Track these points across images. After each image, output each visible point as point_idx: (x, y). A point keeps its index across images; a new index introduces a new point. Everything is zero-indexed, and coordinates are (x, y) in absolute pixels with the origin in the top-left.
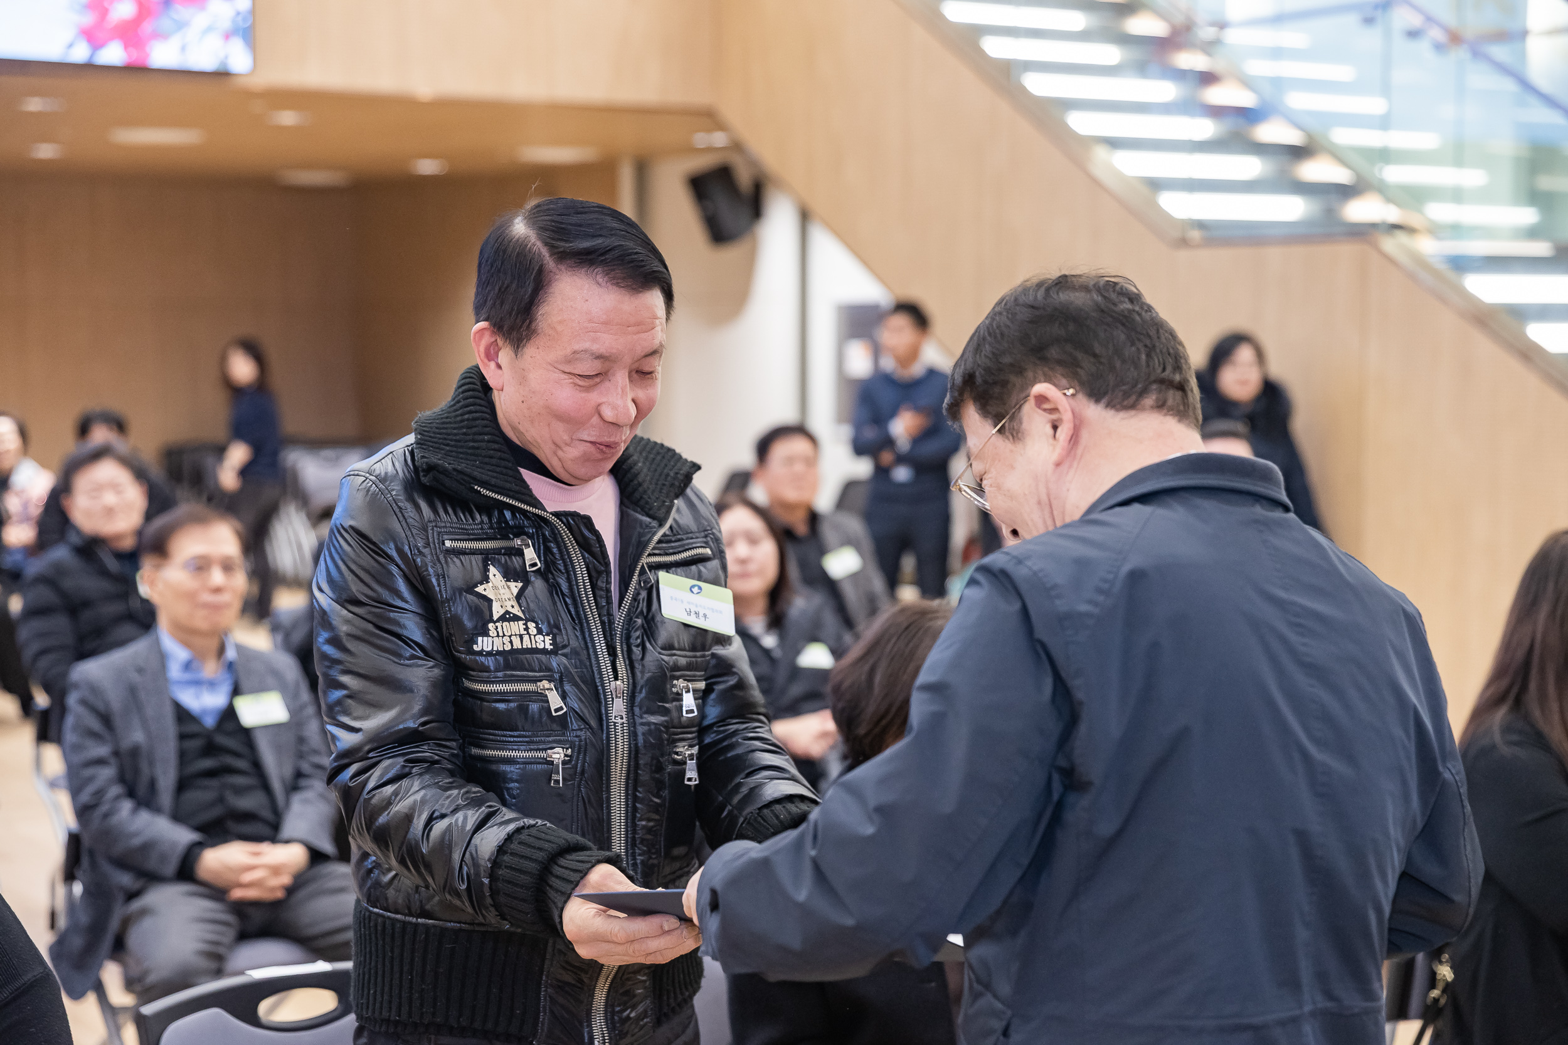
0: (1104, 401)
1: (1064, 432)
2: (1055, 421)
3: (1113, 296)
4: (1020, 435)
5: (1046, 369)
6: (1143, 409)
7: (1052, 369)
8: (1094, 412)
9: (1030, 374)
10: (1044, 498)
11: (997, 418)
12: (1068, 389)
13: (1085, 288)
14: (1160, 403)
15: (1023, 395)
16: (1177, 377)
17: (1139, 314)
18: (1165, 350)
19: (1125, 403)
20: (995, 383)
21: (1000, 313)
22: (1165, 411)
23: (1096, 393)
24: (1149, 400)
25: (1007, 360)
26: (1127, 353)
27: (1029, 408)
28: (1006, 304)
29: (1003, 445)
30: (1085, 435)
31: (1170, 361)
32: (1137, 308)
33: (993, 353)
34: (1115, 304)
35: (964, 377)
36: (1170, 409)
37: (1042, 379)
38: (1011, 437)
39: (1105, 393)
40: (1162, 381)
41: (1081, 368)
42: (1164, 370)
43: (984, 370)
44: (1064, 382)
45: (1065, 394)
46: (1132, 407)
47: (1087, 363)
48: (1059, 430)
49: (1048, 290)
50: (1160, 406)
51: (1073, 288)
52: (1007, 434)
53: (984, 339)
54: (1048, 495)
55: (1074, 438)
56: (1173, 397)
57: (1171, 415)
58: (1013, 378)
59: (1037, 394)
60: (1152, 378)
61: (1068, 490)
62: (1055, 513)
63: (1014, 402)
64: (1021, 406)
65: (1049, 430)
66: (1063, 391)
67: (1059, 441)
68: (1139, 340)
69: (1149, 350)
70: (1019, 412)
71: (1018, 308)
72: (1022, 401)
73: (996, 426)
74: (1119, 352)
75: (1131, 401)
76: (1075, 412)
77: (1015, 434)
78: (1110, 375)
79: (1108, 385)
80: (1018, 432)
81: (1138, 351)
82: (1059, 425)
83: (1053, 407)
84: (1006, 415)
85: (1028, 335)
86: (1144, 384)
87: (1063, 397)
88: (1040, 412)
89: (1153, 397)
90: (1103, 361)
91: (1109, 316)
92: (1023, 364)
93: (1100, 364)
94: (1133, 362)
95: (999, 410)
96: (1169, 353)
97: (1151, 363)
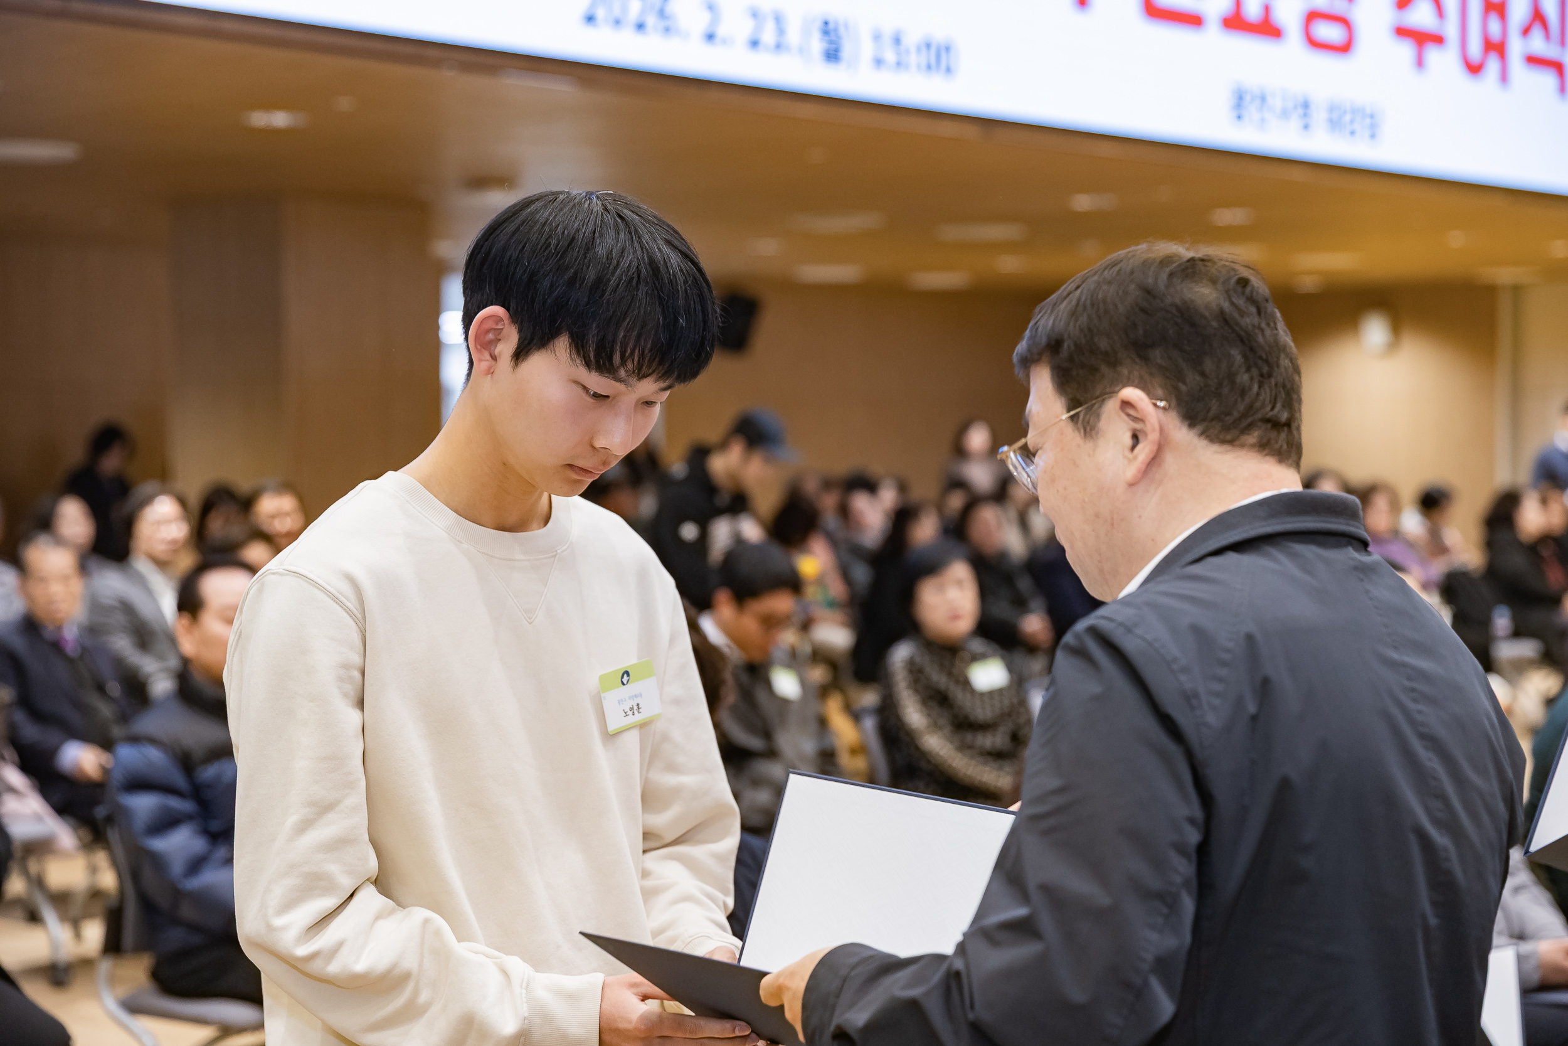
0: (1199, 428)
1: (1144, 450)
2: (1138, 431)
3: (1241, 305)
4: (1093, 433)
6: (1242, 446)
7: (1151, 374)
8: (1182, 434)
9: (1125, 371)
12: (1161, 400)
13: (1214, 282)
14: (1262, 442)
16: (1285, 417)
17: (1263, 335)
18: (1280, 382)
19: (1221, 437)
22: (1267, 452)
23: (1193, 416)
24: (1251, 439)
25: (1104, 344)
26: (1238, 380)
27: (1111, 406)
29: (1072, 435)
31: (1282, 396)
32: (1263, 325)
33: (1090, 330)
36: (1273, 450)
37: (1136, 382)
38: (1082, 431)
39: (1203, 420)
40: (1267, 421)
41: (1184, 383)
42: (1273, 409)
43: (1075, 344)
44: (1160, 392)
45: (1155, 405)
46: (1231, 442)
47: (1193, 379)
48: (1140, 446)
49: (1172, 274)
50: (1263, 445)
51: (1202, 279)
52: (1080, 425)
55: (1154, 461)
56: (1276, 437)
58: (1104, 369)
59: (1126, 399)
60: (1259, 416)
64: (1103, 400)
65: (1128, 440)
66: (1154, 401)
67: (1135, 458)
68: (1256, 365)
69: (1264, 377)
70: (1100, 407)
71: (1132, 287)
72: (1106, 396)
73: (1069, 411)
74: (1231, 376)
75: (1229, 437)
76: (1162, 430)
77: (1088, 429)
78: (1214, 401)
79: (1208, 411)
80: (1093, 428)
81: (1252, 379)
82: (1141, 438)
83: (1139, 416)
84: (1086, 403)
85: (1134, 325)
86: (1249, 420)
87: (1150, 408)
88: (1123, 416)
89: (1256, 435)
90: (1212, 385)
91: (1234, 330)
92: (1119, 356)
93: (1207, 385)
94: (1243, 391)
95: (1080, 395)
96: (1284, 386)
97: (1262, 397)
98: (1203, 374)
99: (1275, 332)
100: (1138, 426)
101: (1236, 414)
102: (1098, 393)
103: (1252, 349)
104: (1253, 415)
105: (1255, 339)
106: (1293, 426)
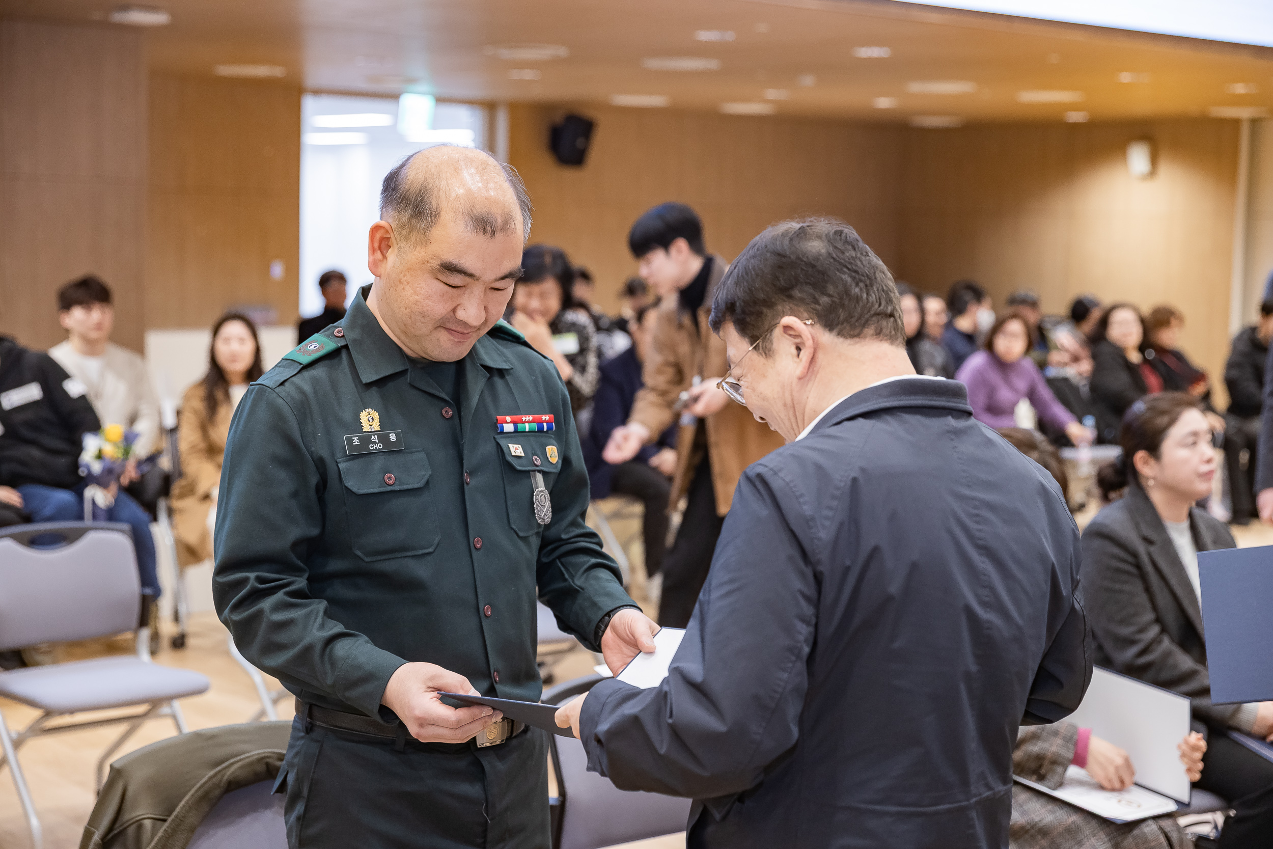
0: (835, 332)
1: (805, 354)
2: (799, 343)
3: (840, 245)
4: (771, 353)
5: (791, 305)
6: (865, 337)
7: (795, 305)
8: (827, 338)
9: (780, 308)
10: (789, 402)
11: (753, 339)
12: (808, 320)
13: (819, 237)
14: (878, 331)
15: (773, 323)
16: (889, 310)
17: (861, 261)
18: (880, 288)
19: (852, 333)
20: (752, 313)
21: (754, 257)
22: (881, 337)
23: (830, 324)
24: (870, 330)
25: (761, 296)
26: (853, 292)
27: (778, 332)
29: (757, 359)
30: (820, 356)
31: (883, 297)
32: (859, 255)
33: (750, 290)
34: (843, 252)
35: (726, 303)
36: (885, 335)
37: (789, 312)
38: (764, 354)
39: (838, 324)
40: (877, 314)
41: (819, 304)
42: (880, 305)
43: (743, 301)
44: (806, 315)
45: (805, 324)
46: (858, 336)
47: (825, 300)
48: (802, 353)
49: (791, 240)
50: (879, 333)
51: (809, 238)
52: (761, 350)
53: (742, 276)
54: (792, 400)
55: (813, 359)
56: (887, 324)
57: (886, 340)
58: (765, 310)
59: (785, 325)
60: (872, 312)
61: (808, 397)
62: (797, 414)
64: (772, 330)
65: (795, 352)
66: (804, 322)
67: (801, 360)
68: (861, 281)
69: (869, 287)
70: (771, 335)
71: (769, 255)
72: (773, 327)
73: (752, 345)
74: (847, 292)
75: (857, 331)
76: (813, 339)
77: (767, 352)
78: (841, 310)
79: (839, 318)
80: (769, 350)
81: (861, 290)
82: (802, 348)
83: (797, 334)
84: (761, 336)
85: (777, 278)
86: (866, 317)
87: (803, 326)
88: (787, 336)
89: (873, 327)
90: (837, 300)
91: (840, 263)
92: (773, 300)
93: (833, 302)
94: (858, 299)
95: (756, 333)
96: (883, 290)
97: (871, 300)
98: (829, 296)
99: (868, 258)
100: (798, 340)
101: (856, 315)
102: (767, 328)
103: (856, 272)
104: (869, 312)
105: (856, 266)
106: (897, 315)
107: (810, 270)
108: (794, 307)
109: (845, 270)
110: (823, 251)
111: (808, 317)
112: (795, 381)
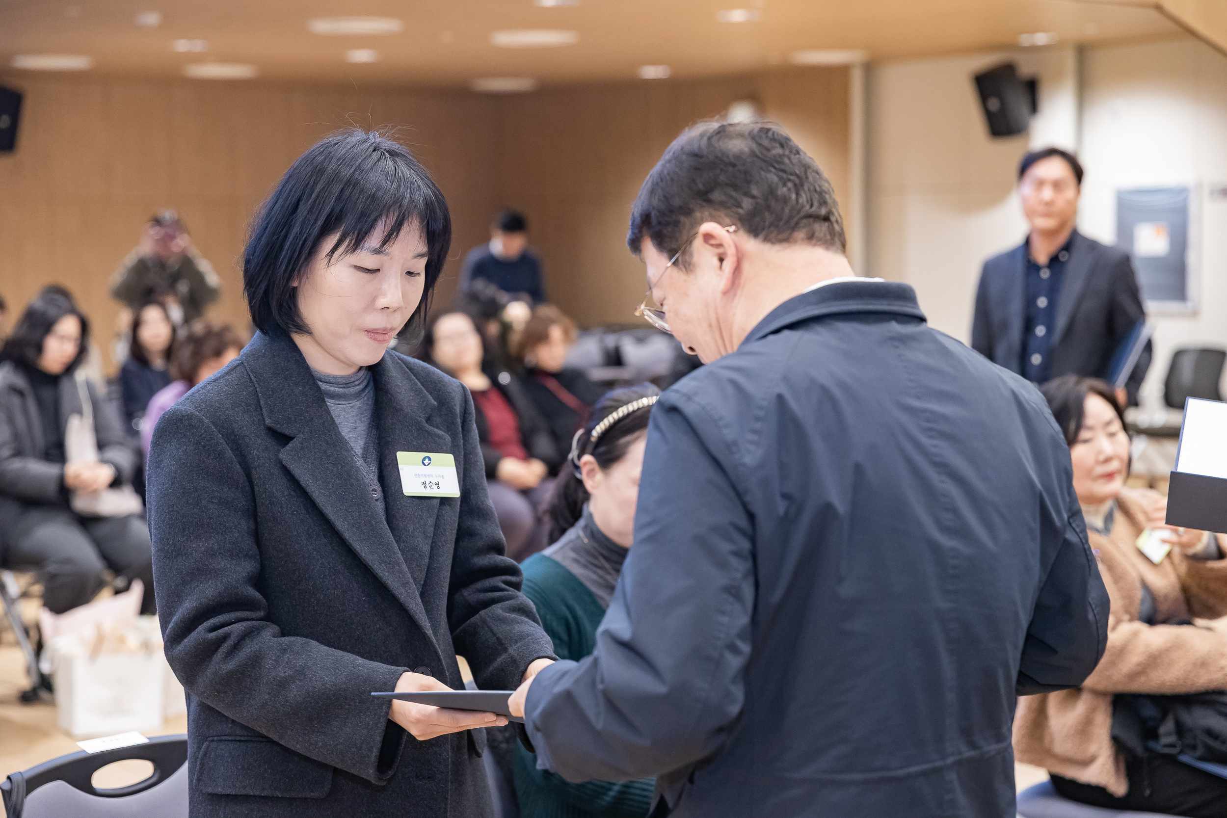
0: (762, 236)
1: (729, 264)
2: (721, 253)
3: (766, 143)
5: (711, 210)
6: (795, 242)
7: (716, 210)
8: (751, 245)
9: (698, 215)
11: (672, 252)
12: (731, 226)
13: (741, 135)
14: (810, 235)
15: (692, 233)
16: (823, 211)
17: (789, 158)
18: (812, 188)
19: (780, 237)
20: (668, 224)
22: (814, 242)
23: (754, 229)
24: (800, 234)
25: (677, 202)
26: (779, 193)
27: (698, 243)
28: (674, 153)
29: (677, 275)
30: (746, 266)
31: (816, 197)
32: (787, 152)
33: (665, 197)
34: (768, 150)
35: (641, 216)
36: (819, 240)
37: (708, 219)
38: (684, 269)
39: (763, 229)
40: (809, 216)
41: (742, 208)
42: (812, 206)
43: (659, 211)
44: (727, 220)
45: (728, 231)
46: (787, 240)
47: (747, 202)
48: (725, 263)
49: (710, 138)
50: (811, 238)
51: (731, 137)
52: (681, 266)
53: (657, 184)
54: (718, 319)
55: (737, 270)
56: (821, 228)
58: (683, 219)
59: (704, 234)
60: (802, 214)
61: (734, 315)
62: (725, 334)
63: (685, 238)
64: (691, 242)
65: (715, 262)
66: (726, 228)
67: (724, 272)
68: (789, 180)
69: (798, 188)
70: (690, 248)
71: (684, 157)
72: (692, 237)
73: (670, 260)
74: (771, 192)
75: (785, 235)
76: (737, 248)
77: (687, 267)
78: (766, 213)
79: (764, 222)
80: (690, 264)
81: (789, 190)
82: (724, 258)
83: (718, 243)
84: (681, 248)
85: (694, 181)
86: (795, 219)
87: (726, 234)
88: (708, 247)
89: (804, 231)
90: (760, 201)
91: (764, 161)
92: (691, 206)
93: (757, 203)
94: (785, 200)
95: (674, 246)
96: (815, 191)
97: (801, 201)
98: (753, 197)
99: (798, 156)
100: (720, 250)
101: (785, 218)
103: (784, 171)
104: (799, 214)
105: (783, 163)
106: (833, 219)
107: (731, 169)
108: (714, 212)
109: (773, 170)
110: (746, 150)
111: (731, 223)
112: (719, 296)
